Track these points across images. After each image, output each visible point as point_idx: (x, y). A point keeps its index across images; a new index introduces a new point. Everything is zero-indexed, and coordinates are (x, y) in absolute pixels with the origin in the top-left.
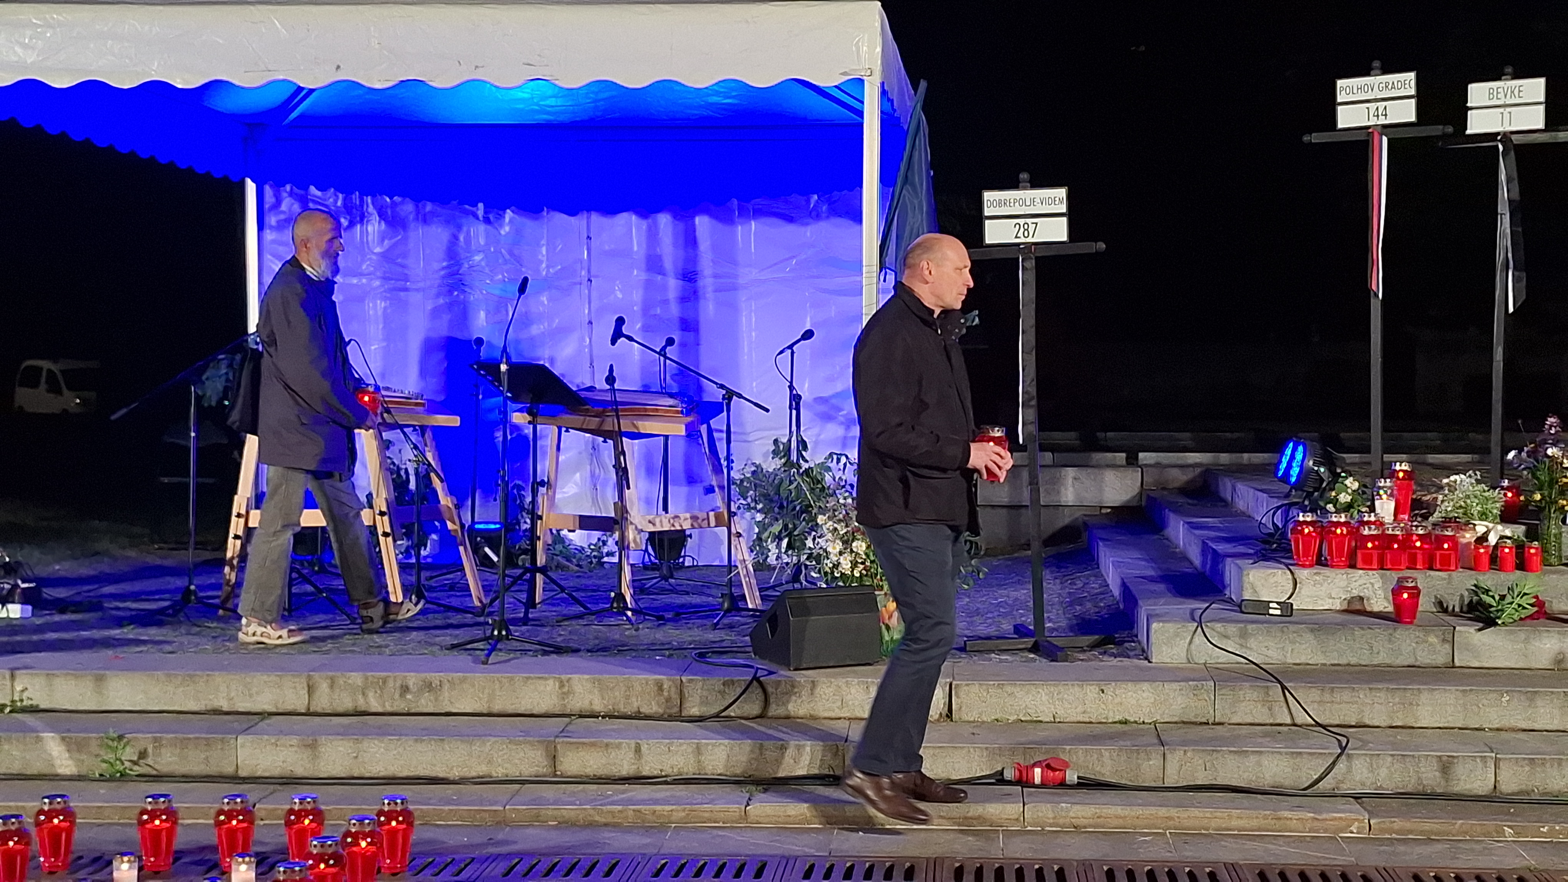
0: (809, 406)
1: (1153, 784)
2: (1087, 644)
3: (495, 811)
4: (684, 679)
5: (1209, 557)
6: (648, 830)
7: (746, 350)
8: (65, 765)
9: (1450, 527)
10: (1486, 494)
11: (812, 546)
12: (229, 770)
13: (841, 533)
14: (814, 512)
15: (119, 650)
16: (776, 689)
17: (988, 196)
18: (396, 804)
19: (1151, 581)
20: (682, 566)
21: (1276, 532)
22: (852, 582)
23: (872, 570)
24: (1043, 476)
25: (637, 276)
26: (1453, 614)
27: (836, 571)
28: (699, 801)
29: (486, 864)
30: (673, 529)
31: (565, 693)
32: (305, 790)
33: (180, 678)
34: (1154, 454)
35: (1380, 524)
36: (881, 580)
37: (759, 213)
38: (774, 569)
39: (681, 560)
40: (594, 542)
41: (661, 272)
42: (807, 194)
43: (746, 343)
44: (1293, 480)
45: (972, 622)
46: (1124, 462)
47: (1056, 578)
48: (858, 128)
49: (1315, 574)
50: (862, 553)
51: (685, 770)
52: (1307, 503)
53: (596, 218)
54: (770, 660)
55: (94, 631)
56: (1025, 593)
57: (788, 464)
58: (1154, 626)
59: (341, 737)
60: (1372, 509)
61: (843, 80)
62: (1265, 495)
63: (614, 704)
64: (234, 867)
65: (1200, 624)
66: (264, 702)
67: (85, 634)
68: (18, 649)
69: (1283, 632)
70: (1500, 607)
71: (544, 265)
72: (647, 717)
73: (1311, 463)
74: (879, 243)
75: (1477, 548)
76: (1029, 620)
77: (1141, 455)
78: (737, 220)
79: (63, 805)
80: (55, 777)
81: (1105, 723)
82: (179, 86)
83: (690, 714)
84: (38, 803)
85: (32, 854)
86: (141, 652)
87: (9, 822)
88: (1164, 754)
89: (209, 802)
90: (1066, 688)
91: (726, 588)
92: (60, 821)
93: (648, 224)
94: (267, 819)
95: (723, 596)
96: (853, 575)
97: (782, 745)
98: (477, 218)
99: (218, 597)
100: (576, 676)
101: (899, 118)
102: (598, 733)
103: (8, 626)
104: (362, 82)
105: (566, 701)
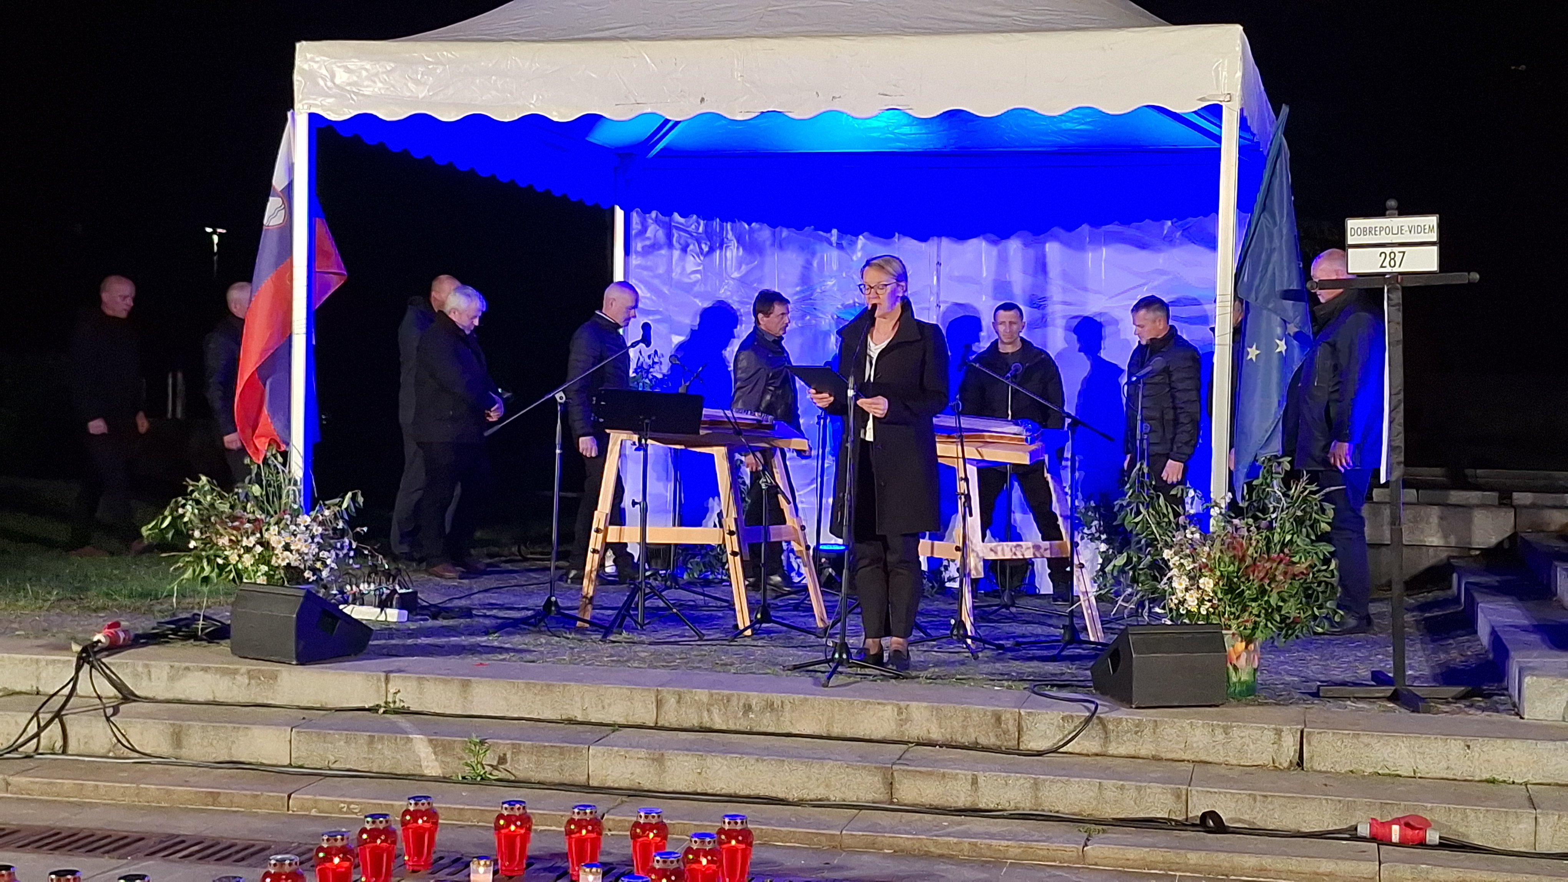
1: (1523, 849)
2: (1453, 694)
3: (832, 835)
4: (1022, 712)
6: (984, 864)
8: (432, 767)
12: (581, 779)
13: (1188, 568)
14: (1159, 546)
15: (484, 656)
16: (1117, 727)
17: (1352, 223)
18: (736, 823)
19: (1524, 631)
22: (1198, 619)
23: (1221, 609)
24: (1405, 514)
25: (985, 302)
27: (1182, 608)
28: (1035, 838)
30: (1014, 557)
31: (903, 719)
32: (650, 803)
33: (539, 687)
34: (1530, 495)
36: (1230, 620)
37: (1110, 239)
42: (1161, 220)
45: (1327, 666)
46: (1496, 502)
48: (1215, 155)
50: (1209, 590)
51: (1022, 805)
53: (946, 243)
54: (1112, 696)
55: (462, 637)
58: (1527, 678)
59: (686, 752)
61: (1200, 107)
63: (952, 732)
64: (582, 875)
66: (615, 714)
67: (454, 640)
68: (394, 652)
72: (985, 749)
74: (1234, 272)
76: (1388, 667)
77: (1515, 495)
78: (1088, 246)
79: (426, 806)
80: (423, 778)
81: (1471, 781)
82: (556, 119)
83: (1029, 747)
84: (405, 803)
85: (397, 852)
86: (504, 660)
87: (378, 821)
88: (1536, 818)
89: (560, 810)
90: (1428, 742)
91: (1068, 619)
92: (424, 822)
93: (999, 251)
94: (614, 830)
95: (1064, 627)
96: (1200, 612)
97: (1122, 785)
98: (831, 244)
99: (577, 608)
100: (914, 704)
101: (1258, 143)
102: (935, 762)
103: (386, 629)
104: (723, 114)
105: (904, 727)
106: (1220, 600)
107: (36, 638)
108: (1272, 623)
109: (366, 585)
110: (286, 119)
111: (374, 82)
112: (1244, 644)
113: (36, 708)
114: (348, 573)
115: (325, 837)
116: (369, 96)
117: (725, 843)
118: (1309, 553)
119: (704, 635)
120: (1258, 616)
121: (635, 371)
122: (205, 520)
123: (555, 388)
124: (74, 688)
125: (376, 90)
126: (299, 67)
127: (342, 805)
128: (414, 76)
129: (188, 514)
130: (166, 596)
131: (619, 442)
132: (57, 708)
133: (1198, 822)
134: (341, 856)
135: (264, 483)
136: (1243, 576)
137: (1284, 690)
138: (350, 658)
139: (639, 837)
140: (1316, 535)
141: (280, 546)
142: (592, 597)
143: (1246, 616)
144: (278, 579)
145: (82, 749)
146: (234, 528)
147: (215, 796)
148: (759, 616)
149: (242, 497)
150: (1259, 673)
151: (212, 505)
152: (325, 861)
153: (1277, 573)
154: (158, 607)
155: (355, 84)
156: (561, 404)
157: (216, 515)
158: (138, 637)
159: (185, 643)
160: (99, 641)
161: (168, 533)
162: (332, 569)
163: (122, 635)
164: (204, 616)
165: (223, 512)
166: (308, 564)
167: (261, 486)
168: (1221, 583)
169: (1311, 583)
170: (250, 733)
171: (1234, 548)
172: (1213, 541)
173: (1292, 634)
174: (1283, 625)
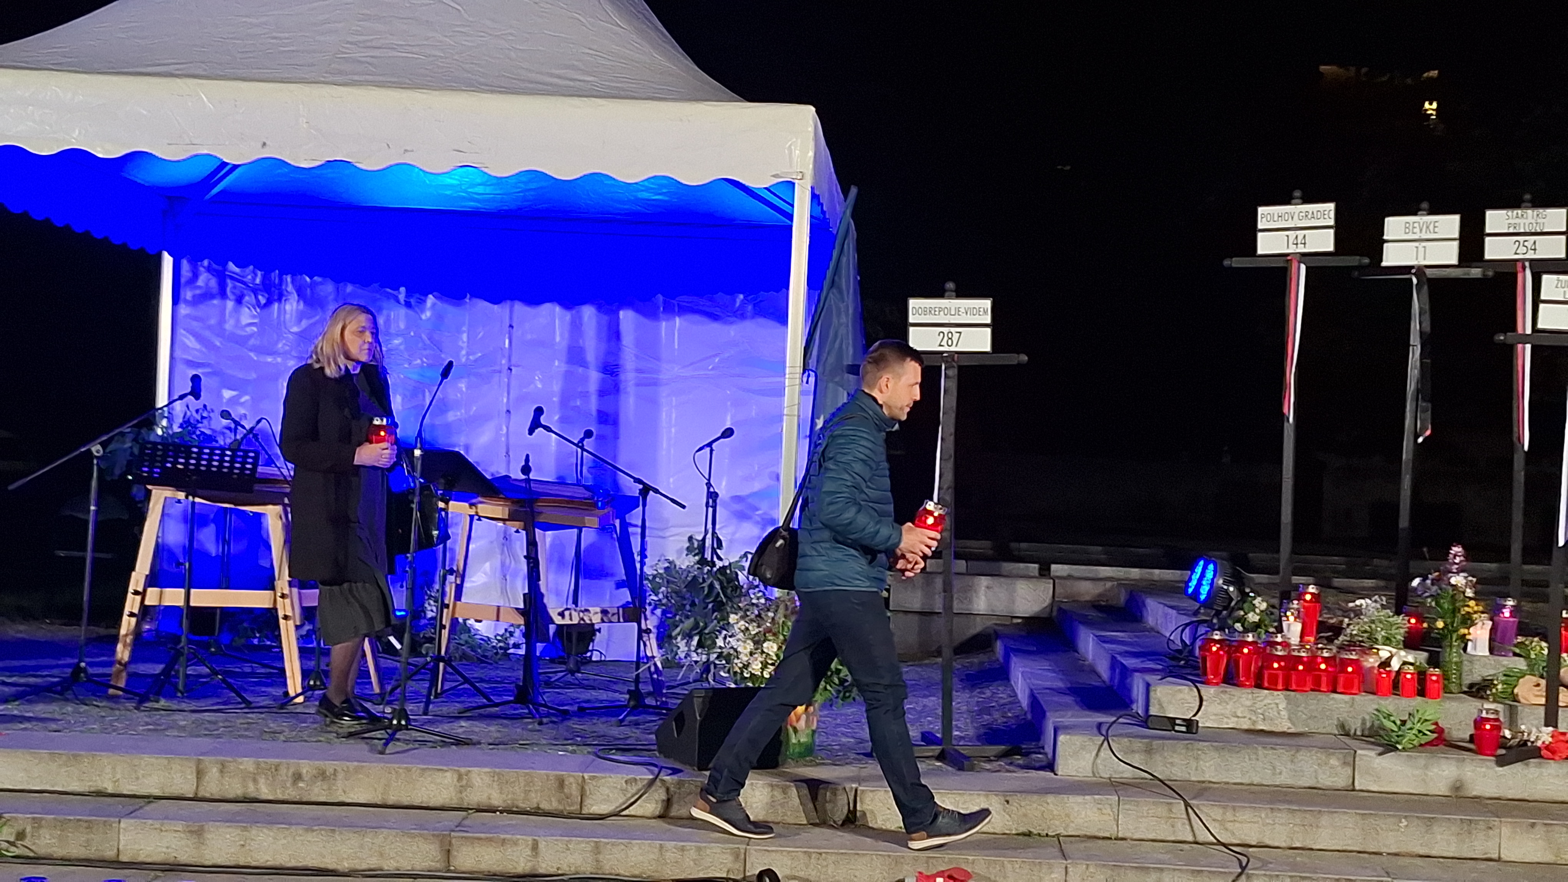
0: (725, 505)
2: (994, 753)
4: (586, 776)
5: (1117, 671)
7: (665, 446)
9: (1354, 650)
10: (1391, 619)
11: (722, 645)
12: (110, 855)
13: (753, 633)
14: (725, 611)
15: (3, 726)
16: (679, 788)
17: (913, 303)
19: (1061, 693)
20: (590, 661)
21: (1185, 649)
24: (957, 583)
25: (558, 367)
26: (1355, 737)
27: (745, 672)
30: (582, 622)
31: (463, 786)
33: (65, 758)
34: (1066, 567)
35: (1286, 645)
37: (683, 310)
38: (683, 667)
39: (589, 654)
40: (501, 633)
41: (584, 364)
42: (733, 292)
43: (665, 439)
44: (1203, 597)
46: (1036, 573)
48: (788, 231)
49: (1222, 692)
50: (772, 654)
51: (583, 869)
52: (1215, 621)
53: (519, 308)
54: (675, 760)
56: (933, 700)
57: (703, 562)
58: (1062, 738)
59: (228, 824)
60: (1280, 630)
61: (774, 183)
62: (1174, 611)
63: (513, 800)
65: (1106, 738)
66: (150, 785)
69: (1188, 748)
70: (1400, 733)
71: (464, 352)
72: (547, 814)
73: (1221, 582)
74: (804, 345)
75: (1381, 673)
76: (937, 728)
77: (1054, 566)
78: (661, 315)
81: (1009, 834)
82: (98, 155)
83: (591, 811)
86: (25, 729)
88: (1066, 868)
90: (970, 798)
91: (633, 684)
93: (572, 316)
95: (629, 692)
96: (763, 676)
97: (683, 847)
98: (398, 302)
99: (109, 675)
100: (474, 770)
101: (828, 219)
102: (494, 828)
104: (286, 160)
105: (464, 794)
108: (831, 686)
119: (250, 703)
121: (181, 426)
123: (91, 440)
131: (162, 500)
137: (840, 750)
142: (126, 664)
148: (312, 683)
150: (816, 735)
156: (97, 457)
172: (778, 607)
173: (849, 696)
174: (841, 688)
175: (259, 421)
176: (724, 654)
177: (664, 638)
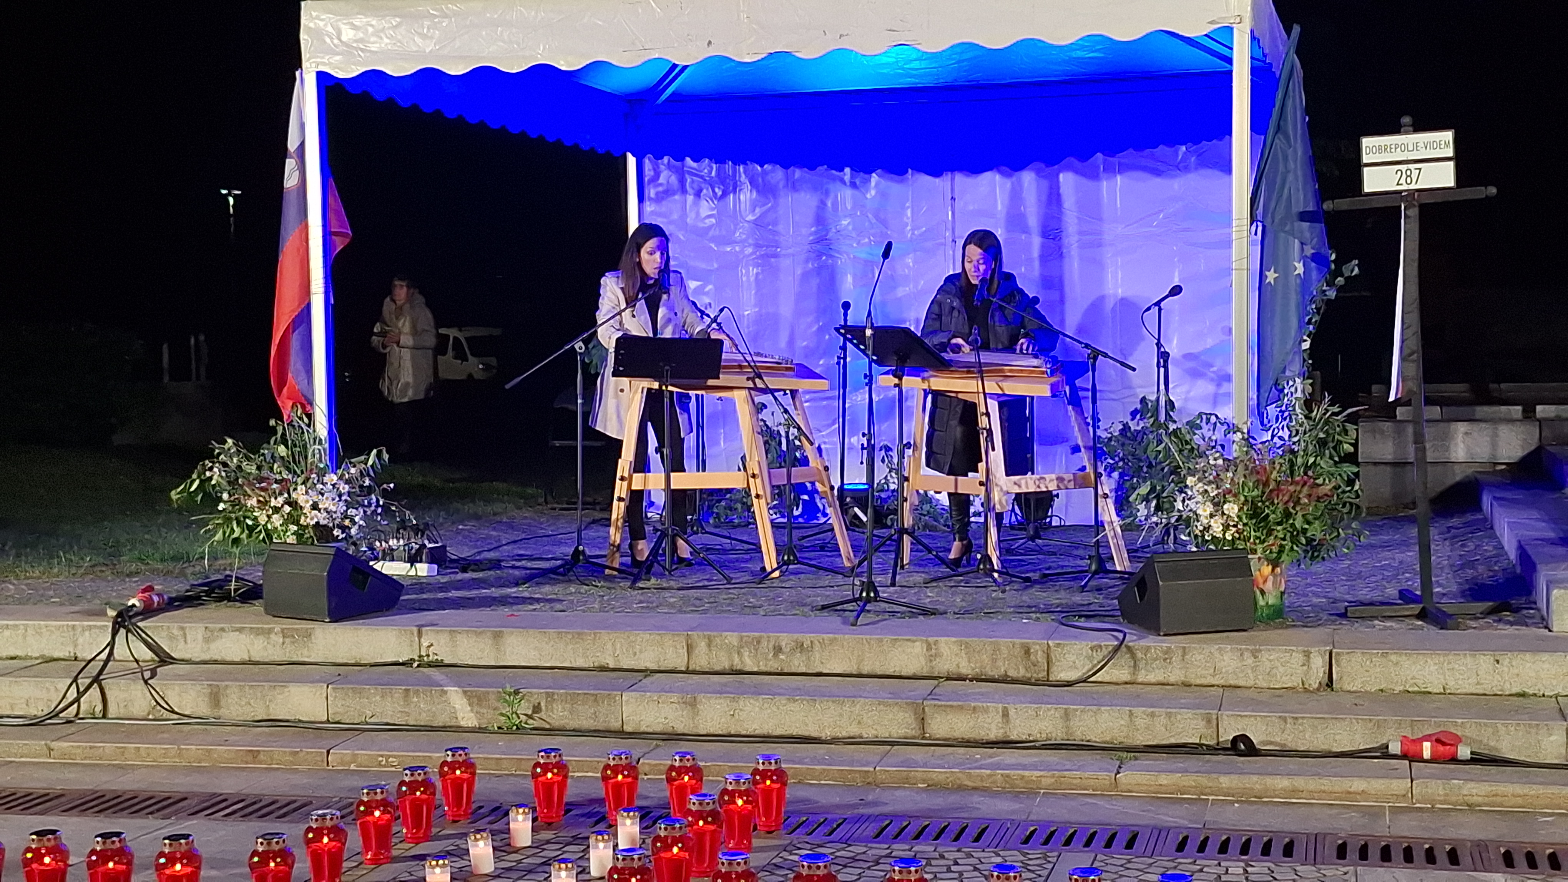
0: (1177, 363)
1: (1555, 762)
2: (1481, 610)
3: (866, 772)
4: (1051, 643)
6: (1016, 796)
8: (467, 717)
11: (1181, 508)
12: (615, 725)
13: (1212, 495)
14: (1182, 473)
15: (515, 607)
16: (1146, 655)
17: (1367, 142)
18: (771, 763)
19: (1552, 544)
20: (1047, 527)
22: (1224, 545)
23: (1245, 533)
24: (1430, 431)
27: (1207, 534)
28: (1067, 767)
29: (857, 825)
30: (1038, 490)
31: (932, 655)
32: (684, 747)
33: (570, 636)
34: (1553, 407)
36: (1255, 544)
37: (1125, 167)
38: (1143, 530)
39: (1048, 520)
41: (1025, 232)
42: (1175, 145)
45: (1354, 586)
46: (1520, 416)
47: (1445, 540)
48: (1227, 78)
50: (1234, 515)
51: (1054, 735)
53: (960, 178)
54: (1139, 625)
55: (493, 589)
56: (1412, 555)
57: (1157, 424)
58: (1555, 591)
59: (718, 695)
61: (1211, 30)
63: (981, 666)
64: (619, 820)
66: (647, 660)
67: (484, 592)
68: (425, 607)
71: (910, 229)
72: (1015, 681)
74: (1250, 196)
76: (1415, 585)
77: (1539, 408)
78: (1102, 175)
79: (464, 757)
80: (459, 729)
81: (1501, 695)
82: (563, 68)
83: (1058, 678)
84: (443, 755)
85: (437, 802)
86: (535, 609)
87: (416, 773)
88: (1566, 729)
89: (595, 756)
90: (1458, 657)
91: (1094, 549)
92: (462, 772)
93: (1013, 184)
94: (650, 774)
95: (1090, 557)
96: (1225, 538)
97: (1152, 712)
98: (844, 183)
99: (605, 556)
100: (943, 639)
101: (1271, 64)
102: (966, 697)
103: (416, 584)
104: (732, 57)
105: (934, 663)
106: (1245, 525)
107: (72, 605)
108: (1297, 546)
109: (395, 541)
110: (295, 79)
111: (381, 38)
112: (1270, 567)
113: (75, 674)
114: (378, 530)
115: (365, 791)
116: (376, 52)
117: (759, 783)
118: (1332, 475)
119: (732, 579)
120: (1284, 539)
122: (233, 483)
123: (574, 338)
124: (111, 653)
125: (383, 45)
126: (305, 25)
127: (381, 759)
128: (420, 31)
129: (215, 477)
130: (197, 559)
132: (95, 673)
133: (1229, 746)
134: (382, 809)
135: (290, 442)
136: (1268, 500)
137: (1312, 612)
138: (379, 614)
139: (676, 780)
140: (1340, 457)
141: (308, 505)
142: (619, 545)
143: (1271, 540)
144: (307, 538)
145: (123, 712)
146: (262, 489)
147: (255, 754)
148: (786, 558)
149: (268, 458)
150: (1286, 595)
151: (239, 467)
152: (366, 816)
153: (1301, 496)
154: (189, 571)
155: (361, 41)
156: (580, 354)
157: (244, 477)
158: (172, 600)
159: (218, 604)
160: (134, 606)
161: (197, 496)
162: (360, 526)
163: (156, 599)
164: (236, 577)
165: (250, 474)
166: (336, 522)
167: (287, 447)
168: (1245, 508)
169: (1335, 504)
170: (286, 690)
171: (1258, 473)
172: (1236, 466)
173: (1318, 556)
174: (1309, 548)
175: (721, 310)
176: (1185, 516)
177: (1122, 504)
